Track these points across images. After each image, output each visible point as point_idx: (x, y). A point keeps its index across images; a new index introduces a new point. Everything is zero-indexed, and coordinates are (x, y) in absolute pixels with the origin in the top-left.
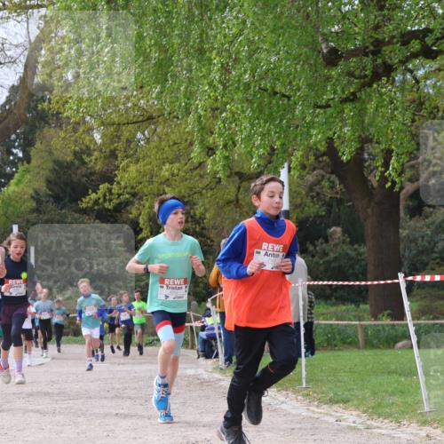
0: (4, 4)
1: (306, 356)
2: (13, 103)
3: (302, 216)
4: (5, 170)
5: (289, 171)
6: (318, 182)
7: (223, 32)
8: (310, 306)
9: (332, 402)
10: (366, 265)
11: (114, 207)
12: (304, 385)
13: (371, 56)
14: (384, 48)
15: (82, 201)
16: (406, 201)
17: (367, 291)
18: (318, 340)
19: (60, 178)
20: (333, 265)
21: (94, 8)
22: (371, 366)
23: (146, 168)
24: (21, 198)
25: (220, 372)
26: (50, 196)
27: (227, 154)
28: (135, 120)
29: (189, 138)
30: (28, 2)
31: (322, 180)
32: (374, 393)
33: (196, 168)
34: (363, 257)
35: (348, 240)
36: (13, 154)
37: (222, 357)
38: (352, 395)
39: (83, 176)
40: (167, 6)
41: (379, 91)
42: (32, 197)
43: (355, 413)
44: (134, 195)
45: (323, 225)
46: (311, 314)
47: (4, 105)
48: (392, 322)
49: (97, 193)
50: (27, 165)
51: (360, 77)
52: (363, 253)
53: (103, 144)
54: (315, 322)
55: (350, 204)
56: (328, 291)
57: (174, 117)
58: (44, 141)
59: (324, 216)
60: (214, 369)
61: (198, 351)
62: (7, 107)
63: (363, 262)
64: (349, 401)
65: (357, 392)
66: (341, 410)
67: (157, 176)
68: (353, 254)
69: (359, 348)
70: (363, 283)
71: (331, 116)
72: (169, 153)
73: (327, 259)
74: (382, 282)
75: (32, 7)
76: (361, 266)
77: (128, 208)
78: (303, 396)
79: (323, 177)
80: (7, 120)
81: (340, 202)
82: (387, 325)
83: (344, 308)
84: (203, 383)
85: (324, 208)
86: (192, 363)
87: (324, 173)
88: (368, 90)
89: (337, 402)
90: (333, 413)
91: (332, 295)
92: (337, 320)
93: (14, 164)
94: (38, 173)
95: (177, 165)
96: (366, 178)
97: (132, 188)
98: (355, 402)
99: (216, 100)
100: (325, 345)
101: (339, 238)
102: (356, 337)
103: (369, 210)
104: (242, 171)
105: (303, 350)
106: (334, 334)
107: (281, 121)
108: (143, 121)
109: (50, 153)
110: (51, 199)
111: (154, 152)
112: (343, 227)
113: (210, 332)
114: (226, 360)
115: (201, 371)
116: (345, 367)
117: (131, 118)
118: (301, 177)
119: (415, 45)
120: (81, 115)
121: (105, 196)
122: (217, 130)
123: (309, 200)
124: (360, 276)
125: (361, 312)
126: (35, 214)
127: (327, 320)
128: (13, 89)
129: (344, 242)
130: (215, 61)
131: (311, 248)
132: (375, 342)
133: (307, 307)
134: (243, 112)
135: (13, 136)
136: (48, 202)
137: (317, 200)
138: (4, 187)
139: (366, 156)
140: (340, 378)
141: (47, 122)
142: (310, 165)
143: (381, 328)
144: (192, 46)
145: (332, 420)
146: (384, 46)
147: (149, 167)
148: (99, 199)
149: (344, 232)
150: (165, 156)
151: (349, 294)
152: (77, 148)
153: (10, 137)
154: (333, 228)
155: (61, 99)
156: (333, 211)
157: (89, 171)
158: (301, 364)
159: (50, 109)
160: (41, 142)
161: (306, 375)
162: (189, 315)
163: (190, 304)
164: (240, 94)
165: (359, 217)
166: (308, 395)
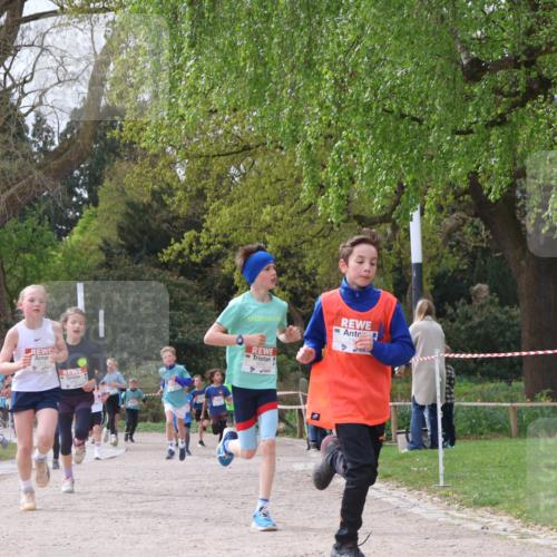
0: (62, 8)
1: (444, 447)
2: (75, 131)
3: (438, 270)
4: (67, 215)
5: (422, 214)
6: (459, 228)
7: (336, 40)
8: (449, 383)
9: (477, 504)
10: (520, 332)
11: (203, 260)
12: (442, 483)
13: (523, 68)
14: (540, 59)
15: (162, 253)
17: (521, 364)
18: (459, 426)
20: (478, 331)
23: (242, 211)
24: (86, 249)
26: (122, 246)
27: (343, 192)
28: (228, 150)
29: (296, 173)
30: (92, 5)
31: (463, 225)
33: (304, 211)
34: (515, 322)
35: (497, 300)
36: (76, 195)
38: (502, 496)
39: (164, 221)
40: (265, 7)
41: (534, 112)
42: (101, 248)
43: (506, 518)
44: (227, 245)
45: (465, 282)
46: (451, 393)
47: (64, 134)
48: (553, 404)
49: (181, 243)
50: (93, 209)
51: (509, 95)
52: (517, 317)
53: (189, 181)
54: (456, 404)
55: (498, 254)
56: (472, 365)
57: (276, 147)
58: (115, 178)
61: (308, 441)
62: (69, 136)
63: (516, 329)
64: (497, 503)
65: (509, 493)
66: (488, 515)
67: (255, 220)
68: (503, 317)
69: (511, 437)
70: (517, 354)
71: (474, 144)
72: (270, 192)
73: (470, 324)
74: (541, 352)
75: (97, 11)
76: (513, 333)
77: (220, 261)
78: (440, 496)
79: (464, 221)
80: (68, 153)
81: (486, 251)
82: (547, 407)
83: (492, 385)
85: (466, 261)
86: (301, 455)
87: (466, 217)
88: (521, 110)
89: (483, 505)
90: (478, 519)
91: (476, 370)
92: (484, 401)
93: (77, 207)
94: (108, 218)
95: (281, 207)
96: (520, 222)
97: (225, 236)
98: (506, 505)
99: (329, 125)
100: (469, 432)
101: (486, 297)
102: (508, 422)
103: (523, 263)
104: (363, 214)
105: (441, 439)
106: (479, 418)
107: (412, 151)
108: (237, 153)
109: (123, 192)
110: (124, 250)
111: (251, 191)
112: (490, 284)
116: (494, 459)
117: (223, 149)
118: (438, 221)
120: (160, 145)
121: (191, 246)
122: (330, 163)
123: (447, 250)
124: (513, 346)
125: (513, 390)
126: (104, 270)
127: (470, 401)
129: (492, 302)
130: (327, 77)
131: (450, 310)
133: (445, 385)
134: (363, 139)
135: (77, 172)
136: (120, 253)
137: (458, 250)
138: (65, 236)
139: (519, 195)
140: (487, 474)
141: (118, 155)
142: (449, 206)
143: (538, 411)
144: (298, 58)
145: (477, 527)
146: (541, 55)
147: (246, 209)
148: (184, 249)
149: (492, 291)
150: (265, 195)
151: (498, 369)
152: (156, 187)
153: (72, 173)
154: (478, 286)
155: (135, 125)
156: (477, 264)
157: (171, 215)
158: (437, 457)
159: (121, 137)
160: (111, 180)
161: (445, 471)
162: (297, 395)
163: (297, 381)
164: (358, 117)
165: (510, 271)
166: (446, 496)
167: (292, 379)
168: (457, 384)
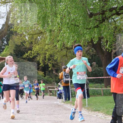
1: (87, 98)
2: (3, 29)
4: (2, 47)
6: (89, 50)
7: (61, 9)
9: (95, 111)
10: (103, 73)
11: (32, 57)
12: (87, 106)
13: (101, 15)
14: (105, 13)
15: (24, 56)
16: (113, 55)
17: (103, 80)
18: (90, 94)
19: (17, 49)
20: (94, 73)
21: (25, 2)
22: (105, 101)
25: (63, 103)
26: (15, 54)
28: (37, 33)
30: (6, 1)
31: (90, 49)
32: (107, 108)
33: (55, 46)
35: (98, 66)
36: (4, 43)
37: (64, 98)
38: (100, 109)
41: (104, 24)
42: (10, 55)
43: (101, 114)
44: (38, 54)
45: (91, 62)
46: (88, 86)
47: (1, 30)
49: (28, 53)
50: (8, 46)
51: (99, 21)
52: (102, 69)
53: (29, 40)
54: (89, 89)
55: (98, 56)
56: (93, 80)
59: (91, 59)
60: (62, 102)
61: (57, 97)
63: (102, 72)
64: (99, 110)
65: (102, 108)
66: (97, 113)
67: (44, 49)
68: (99, 70)
69: (102, 96)
70: (102, 77)
74: (108, 77)
75: (8, 2)
76: (101, 73)
77: (36, 57)
78: (87, 109)
80: (2, 34)
81: (95, 55)
83: (97, 85)
84: (59, 106)
85: (91, 57)
86: (56, 100)
87: (90, 47)
88: (102, 24)
89: (96, 111)
90: (95, 114)
91: (94, 81)
92: (95, 88)
93: (4, 46)
94: (11, 48)
95: (50, 45)
96: (102, 49)
97: (37, 52)
98: (101, 111)
99: (60, 27)
100: (92, 95)
102: (101, 93)
103: (103, 58)
104: (67, 47)
105: (86, 96)
106: (95, 92)
108: (39, 34)
109: (14, 42)
110: (15, 55)
112: (96, 62)
113: (60, 92)
114: (65, 99)
115: (58, 102)
116: (98, 101)
117: (36, 33)
118: (84, 49)
119: (114, 12)
120: (22, 32)
121: (30, 54)
122: (60, 35)
123: (87, 54)
125: (102, 86)
127: (93, 88)
128: (3, 25)
129: (96, 66)
130: (59, 17)
132: (106, 94)
134: (67, 30)
135: (4, 38)
136: (14, 56)
137: (89, 55)
138: (2, 52)
139: (102, 43)
140: (97, 104)
142: (86, 45)
143: (108, 90)
145: (95, 116)
146: (106, 12)
147: (42, 46)
149: (96, 64)
151: (98, 81)
152: (22, 41)
153: (3, 38)
154: (94, 63)
155: (17, 28)
156: (93, 58)
157: (25, 47)
158: (86, 100)
159: (14, 30)
160: (11, 40)
161: (88, 103)
162: (54, 87)
163: (54, 84)
164: (66, 26)
165: (100, 59)
166: (88, 109)
167: (53, 83)
168: (89, 84)
